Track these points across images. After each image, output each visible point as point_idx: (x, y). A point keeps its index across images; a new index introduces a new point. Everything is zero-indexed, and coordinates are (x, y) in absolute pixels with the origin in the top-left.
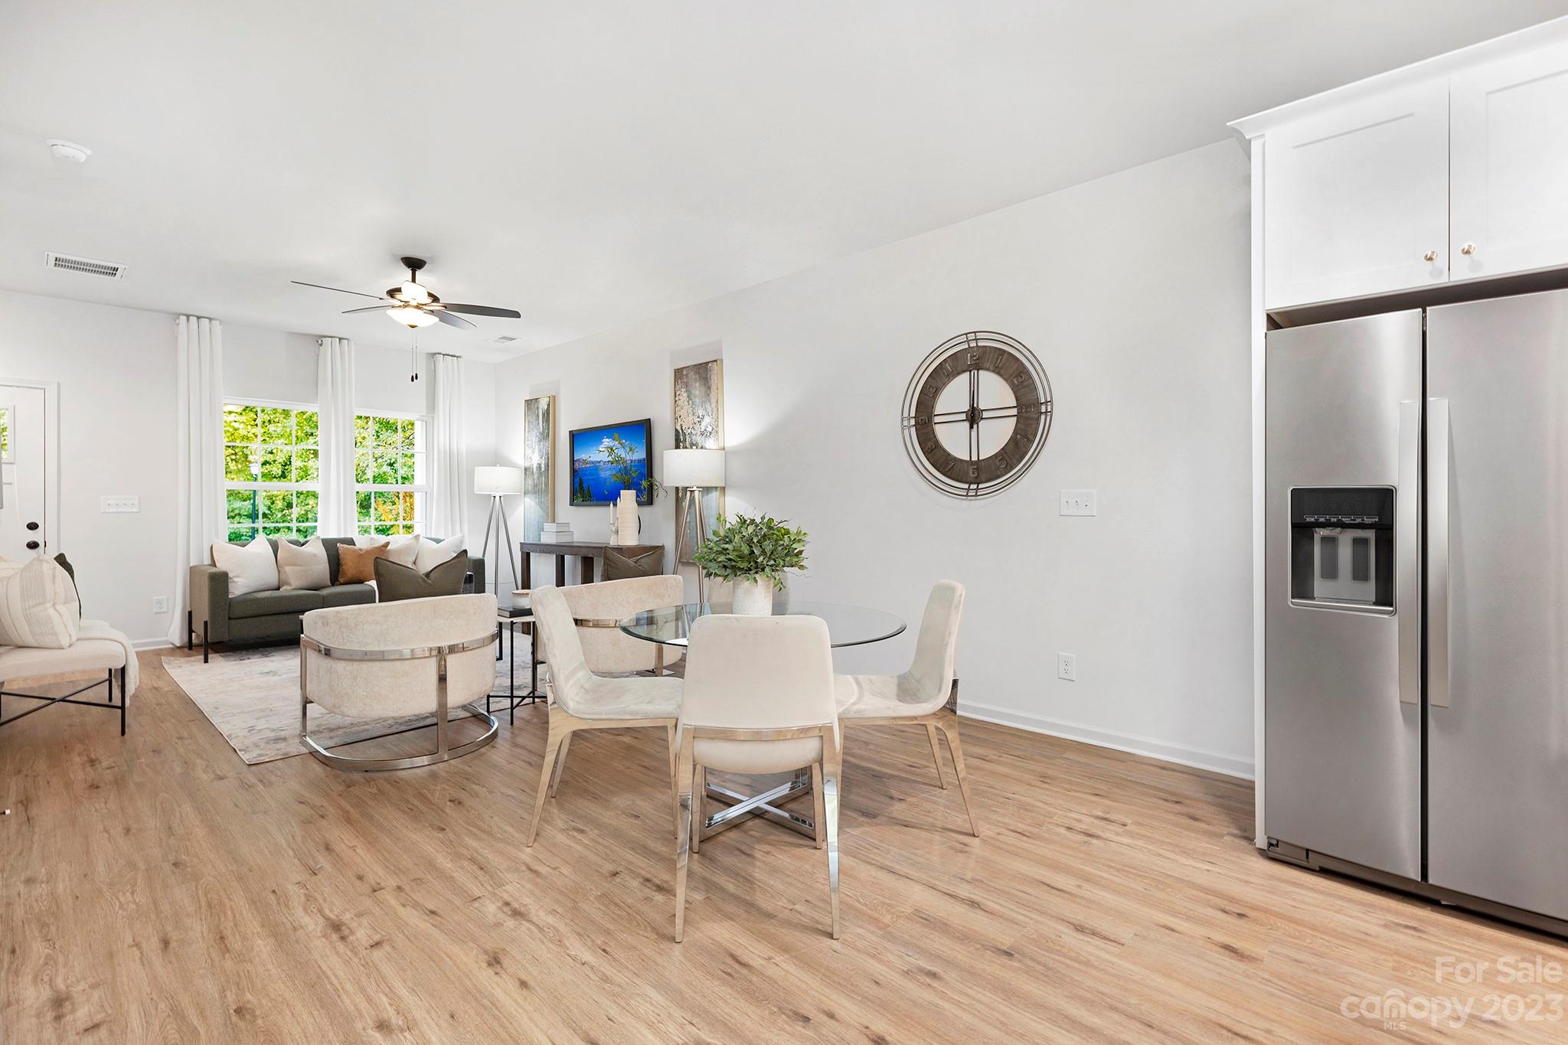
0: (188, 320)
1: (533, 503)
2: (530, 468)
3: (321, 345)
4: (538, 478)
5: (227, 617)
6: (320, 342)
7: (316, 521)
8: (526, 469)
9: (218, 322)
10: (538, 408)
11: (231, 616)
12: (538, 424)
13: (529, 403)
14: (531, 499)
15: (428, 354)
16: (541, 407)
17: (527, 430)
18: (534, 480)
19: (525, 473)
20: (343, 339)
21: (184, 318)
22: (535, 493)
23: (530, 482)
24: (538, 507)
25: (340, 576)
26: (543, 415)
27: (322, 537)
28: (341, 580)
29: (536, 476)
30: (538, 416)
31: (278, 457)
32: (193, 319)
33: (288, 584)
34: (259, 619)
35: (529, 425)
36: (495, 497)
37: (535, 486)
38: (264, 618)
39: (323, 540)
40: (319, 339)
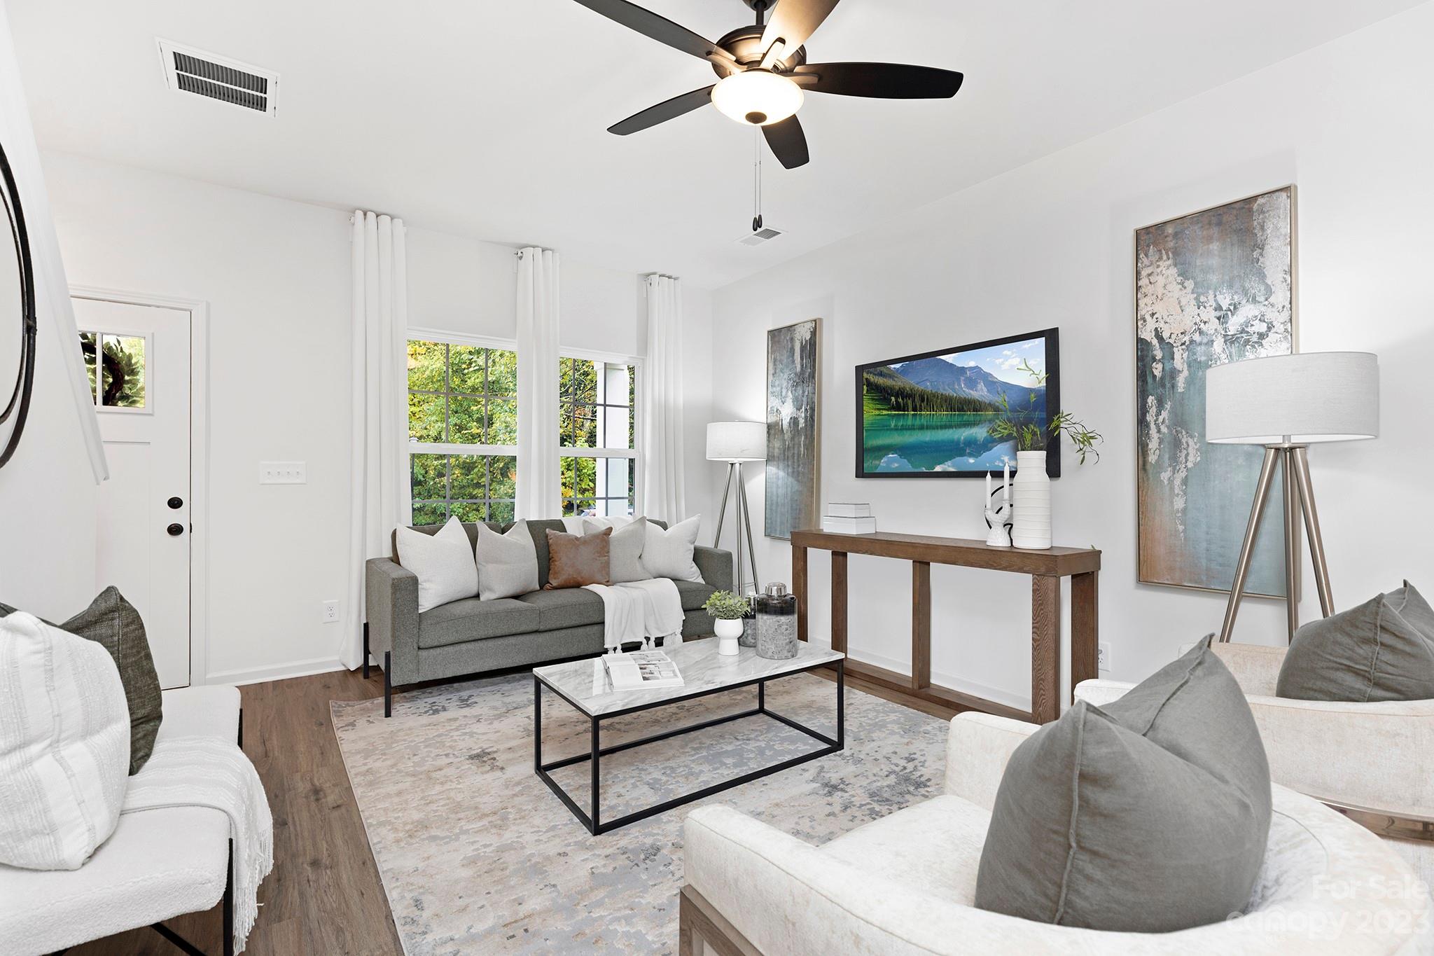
0: (365, 214)
1: (781, 474)
2: (776, 424)
3: (521, 258)
4: (792, 439)
5: (416, 647)
6: (520, 254)
7: (514, 498)
8: (769, 427)
9: (401, 221)
10: (792, 339)
11: (422, 645)
12: (793, 362)
13: (774, 335)
14: (778, 468)
15: (639, 275)
16: (797, 337)
17: (771, 371)
18: (784, 441)
19: (768, 432)
20: (547, 249)
21: (360, 214)
22: (786, 459)
23: (777, 444)
24: (790, 479)
25: (551, 576)
26: (803, 348)
27: (527, 520)
28: (555, 583)
29: (787, 436)
30: (792, 350)
31: (431, 433)
32: (371, 216)
33: (490, 590)
34: (457, 647)
35: (775, 365)
36: (732, 464)
37: (785, 449)
38: (464, 646)
39: (527, 522)
40: (519, 251)
